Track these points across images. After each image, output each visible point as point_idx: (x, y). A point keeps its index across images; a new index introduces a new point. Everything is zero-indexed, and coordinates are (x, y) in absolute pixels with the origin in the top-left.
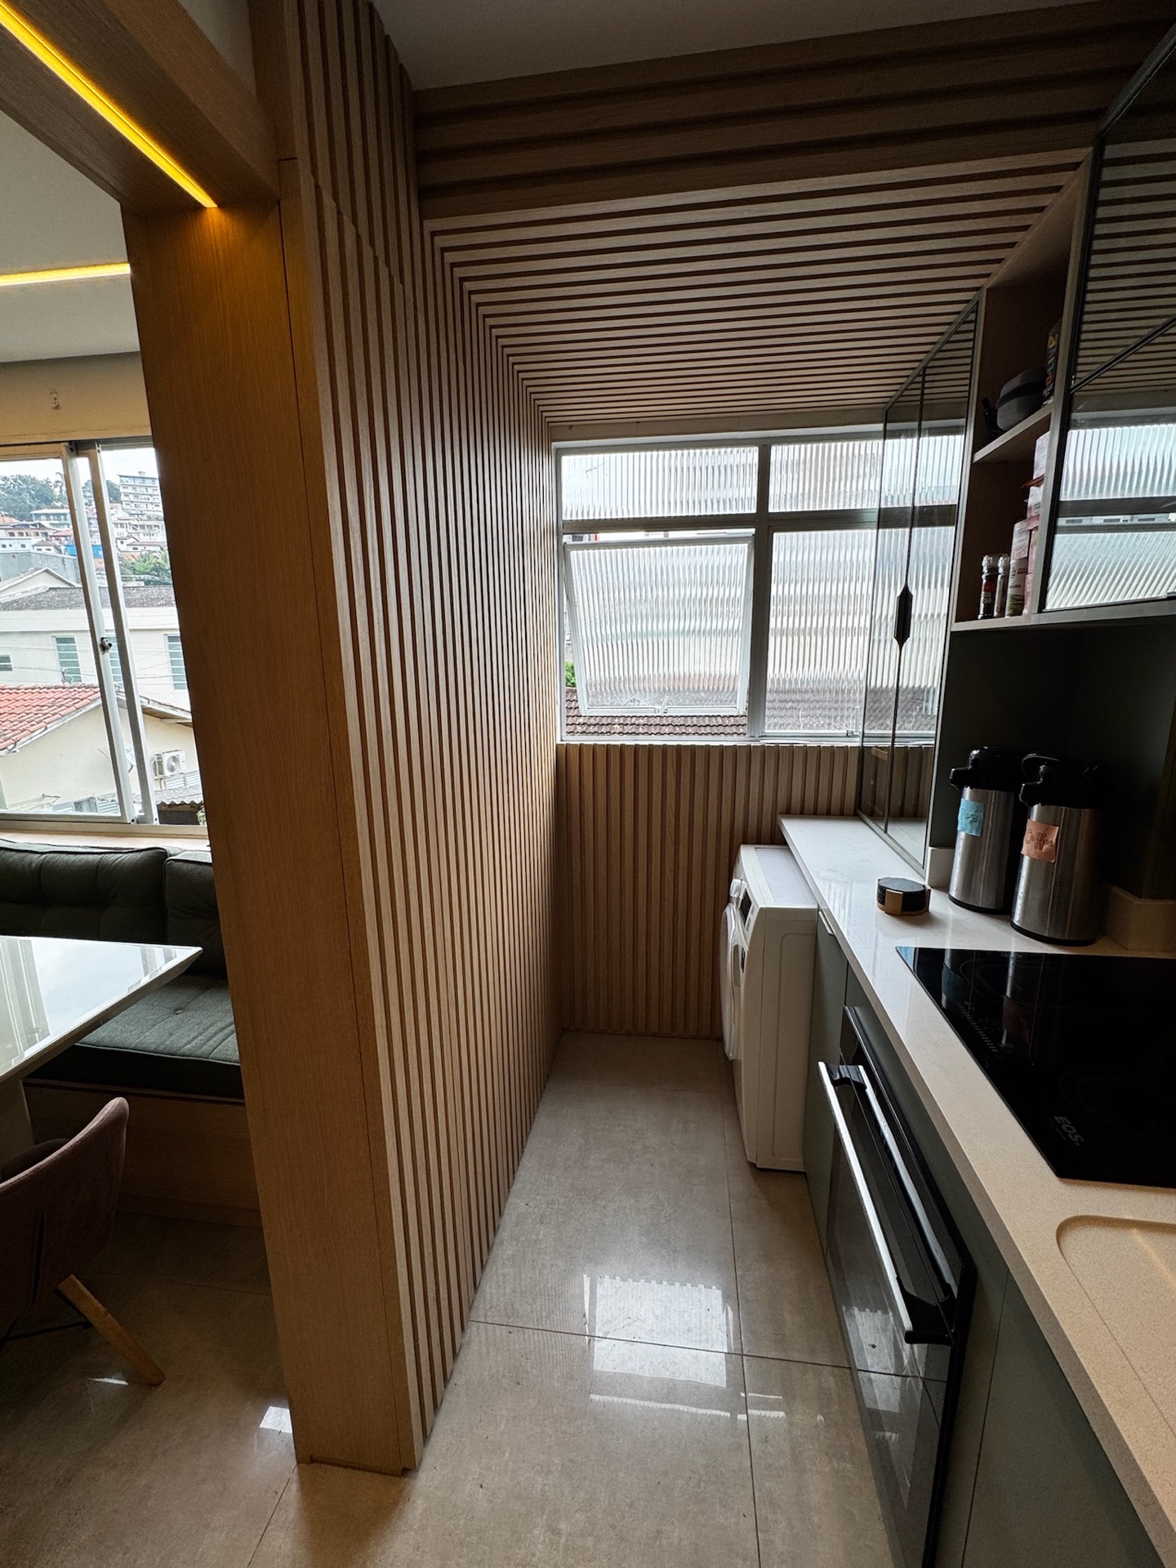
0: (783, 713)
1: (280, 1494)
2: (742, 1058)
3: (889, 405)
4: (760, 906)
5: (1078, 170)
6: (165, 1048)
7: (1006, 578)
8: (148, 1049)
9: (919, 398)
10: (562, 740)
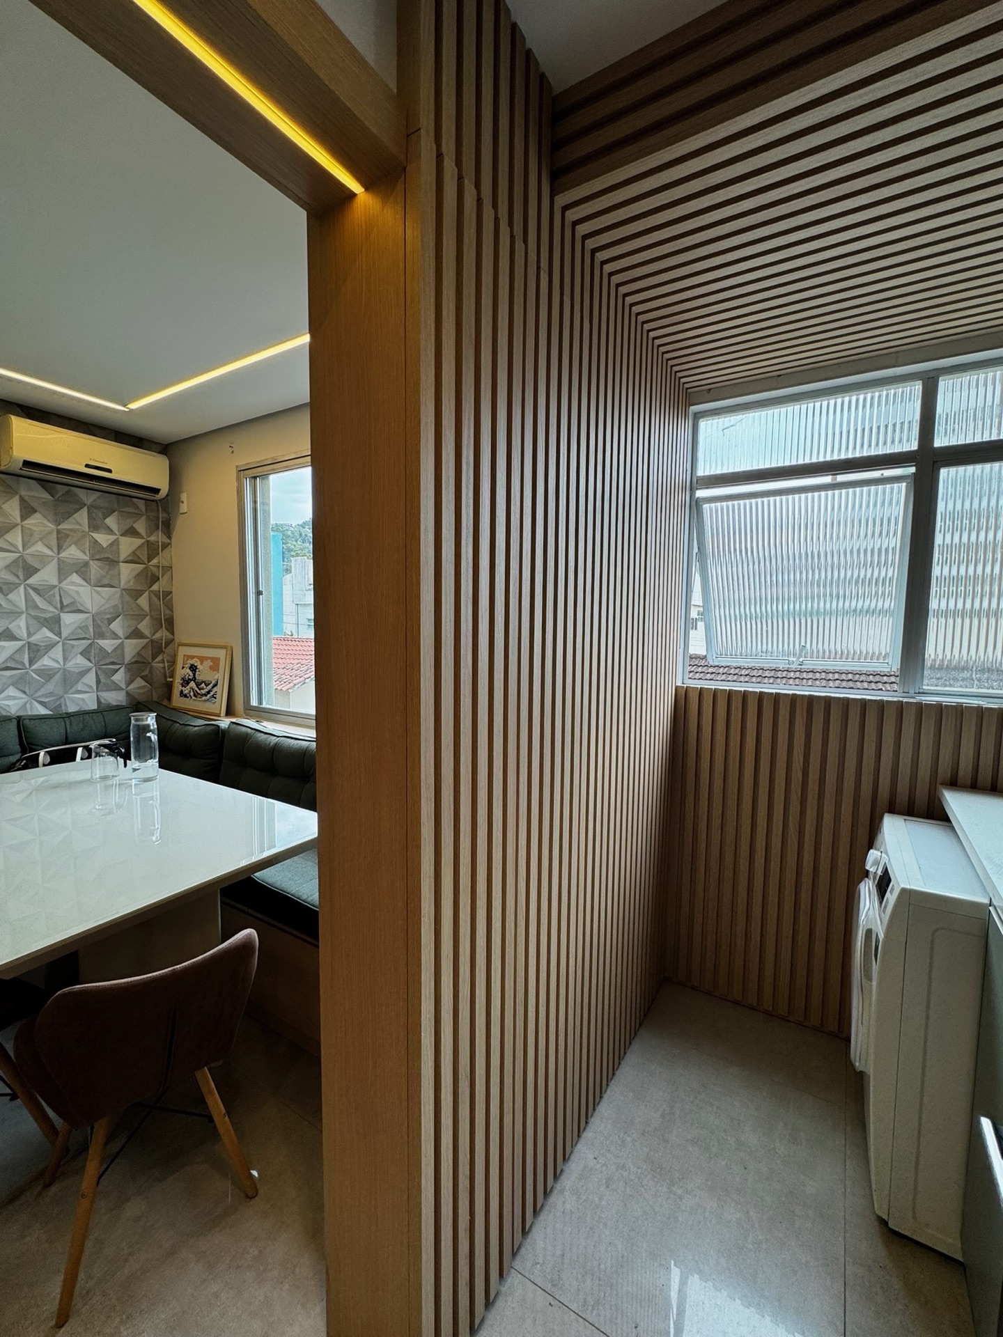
2: (871, 1071)
4: (903, 886)
8: (301, 898)
10: (683, 683)
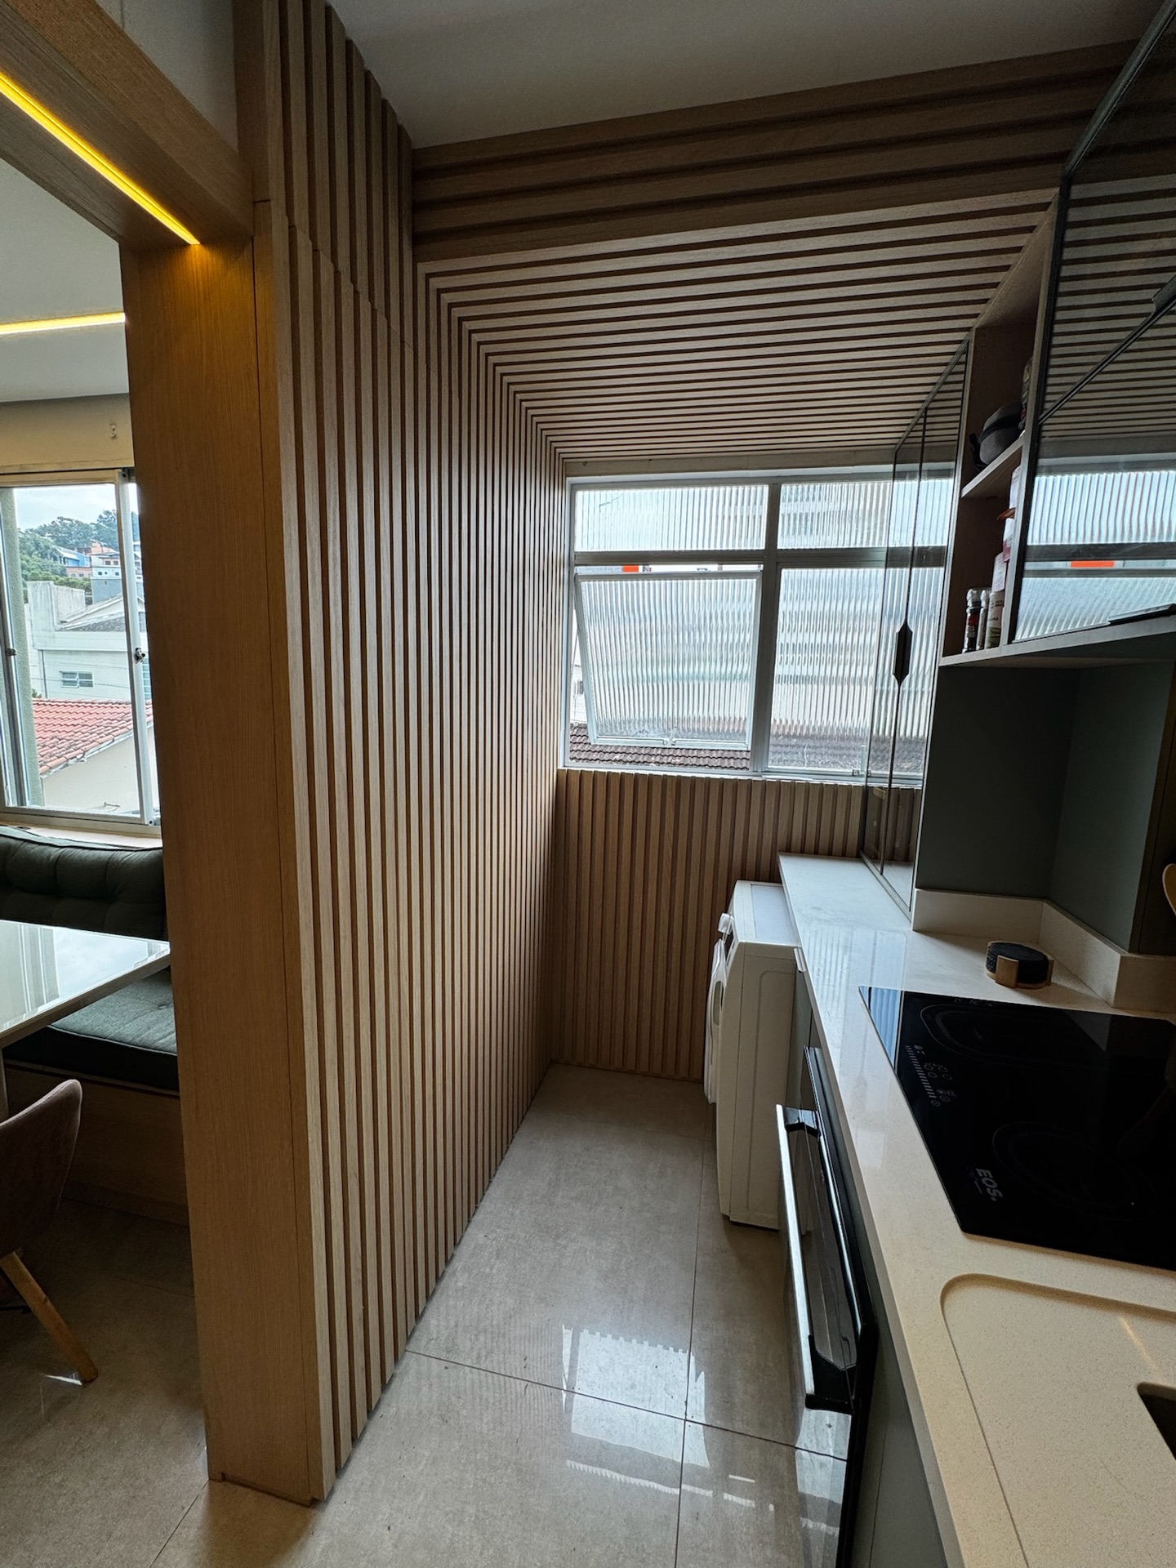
0: (788, 749)
1: (186, 1510)
2: (717, 1100)
3: (898, 447)
4: (740, 941)
5: (1049, 210)
6: (141, 1041)
7: (986, 611)
8: (124, 1040)
9: (920, 440)
